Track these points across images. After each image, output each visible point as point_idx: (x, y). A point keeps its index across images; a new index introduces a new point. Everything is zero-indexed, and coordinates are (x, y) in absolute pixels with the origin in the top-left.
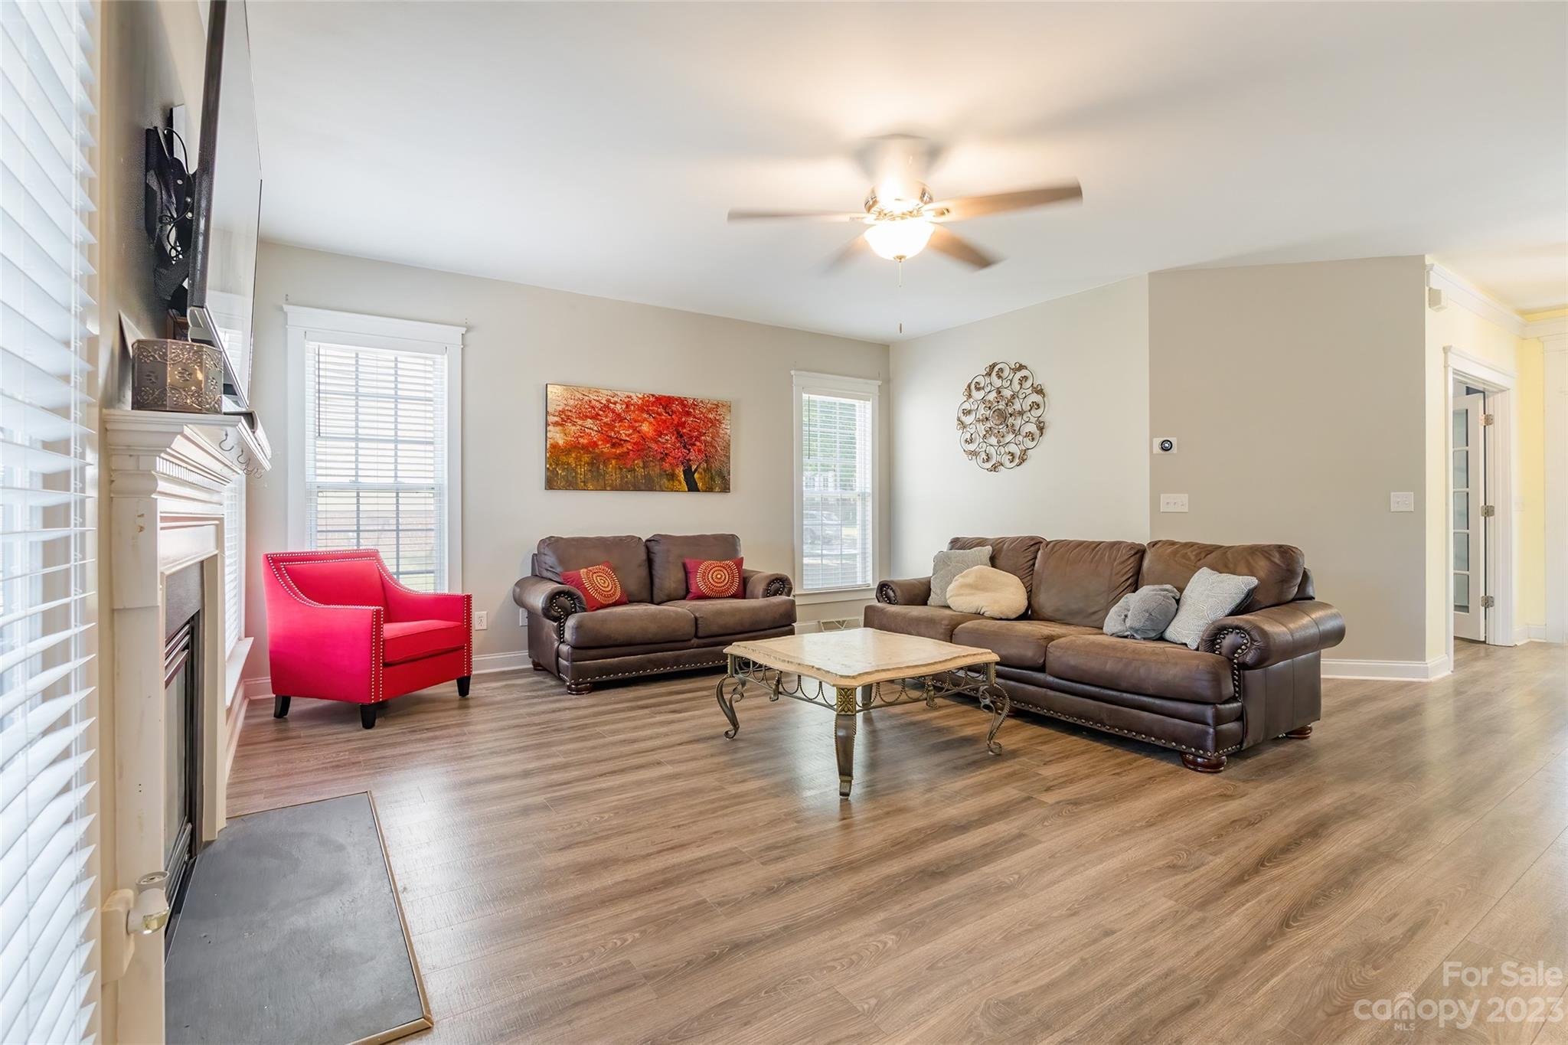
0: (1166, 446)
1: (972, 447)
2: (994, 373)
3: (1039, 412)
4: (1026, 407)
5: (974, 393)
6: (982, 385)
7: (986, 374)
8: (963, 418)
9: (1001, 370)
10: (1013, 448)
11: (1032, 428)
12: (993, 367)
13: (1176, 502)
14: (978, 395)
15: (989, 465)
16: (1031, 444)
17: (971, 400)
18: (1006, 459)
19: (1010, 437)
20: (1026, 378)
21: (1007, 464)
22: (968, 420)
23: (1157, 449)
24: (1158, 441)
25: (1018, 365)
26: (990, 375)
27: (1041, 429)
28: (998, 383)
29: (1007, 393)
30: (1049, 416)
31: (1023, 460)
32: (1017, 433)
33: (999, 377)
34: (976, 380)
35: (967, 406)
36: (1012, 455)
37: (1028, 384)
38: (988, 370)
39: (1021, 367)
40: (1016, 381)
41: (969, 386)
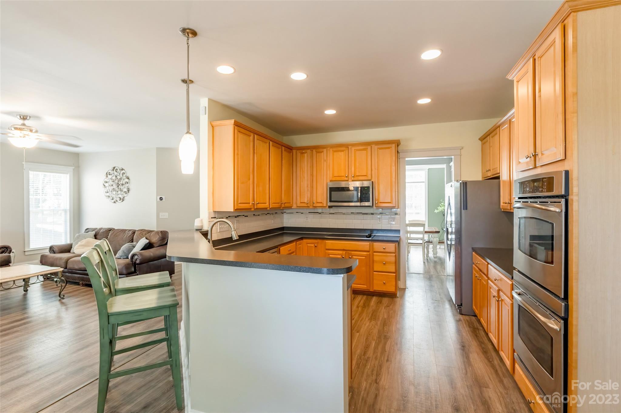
0: (161, 199)
1: (108, 194)
2: (115, 170)
3: (128, 185)
4: (124, 183)
5: (108, 176)
6: (111, 173)
7: (112, 170)
8: (105, 184)
9: (117, 169)
10: (120, 196)
11: (126, 190)
12: (114, 168)
13: (165, 215)
14: (110, 177)
15: (113, 201)
16: (126, 195)
17: (107, 178)
18: (118, 199)
19: (119, 192)
20: (124, 173)
21: (118, 201)
22: (107, 185)
23: (158, 199)
24: (159, 197)
25: (122, 169)
26: (113, 170)
27: (128, 191)
28: (116, 173)
29: (119, 177)
30: (131, 186)
31: (123, 200)
32: (121, 190)
33: (116, 172)
34: (109, 172)
35: (106, 180)
36: (120, 198)
37: (125, 175)
38: (113, 169)
39: (123, 169)
40: (121, 174)
41: (107, 173)
